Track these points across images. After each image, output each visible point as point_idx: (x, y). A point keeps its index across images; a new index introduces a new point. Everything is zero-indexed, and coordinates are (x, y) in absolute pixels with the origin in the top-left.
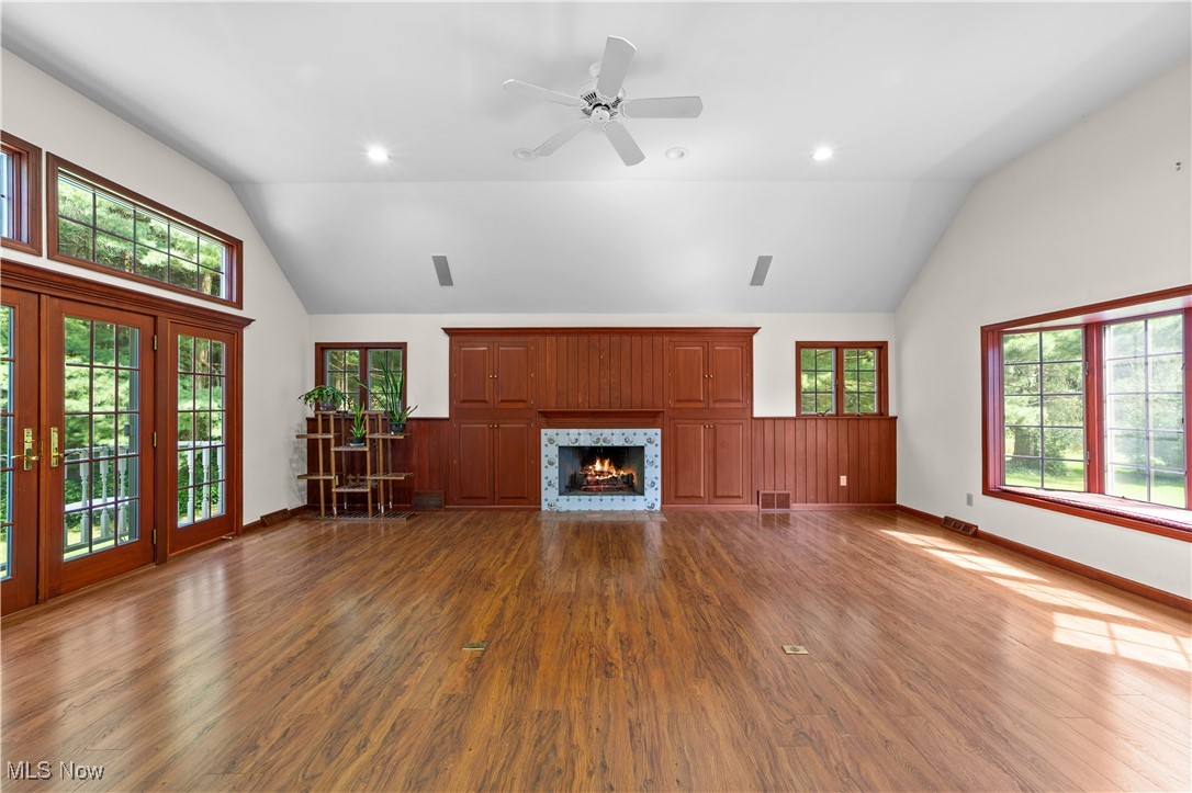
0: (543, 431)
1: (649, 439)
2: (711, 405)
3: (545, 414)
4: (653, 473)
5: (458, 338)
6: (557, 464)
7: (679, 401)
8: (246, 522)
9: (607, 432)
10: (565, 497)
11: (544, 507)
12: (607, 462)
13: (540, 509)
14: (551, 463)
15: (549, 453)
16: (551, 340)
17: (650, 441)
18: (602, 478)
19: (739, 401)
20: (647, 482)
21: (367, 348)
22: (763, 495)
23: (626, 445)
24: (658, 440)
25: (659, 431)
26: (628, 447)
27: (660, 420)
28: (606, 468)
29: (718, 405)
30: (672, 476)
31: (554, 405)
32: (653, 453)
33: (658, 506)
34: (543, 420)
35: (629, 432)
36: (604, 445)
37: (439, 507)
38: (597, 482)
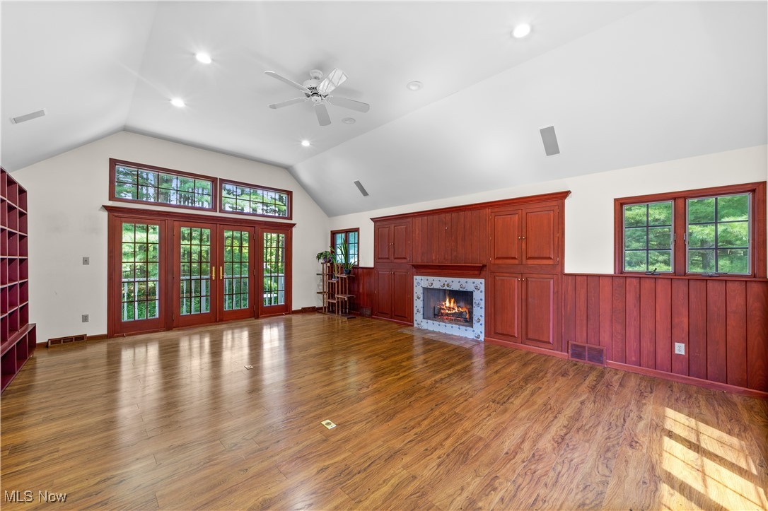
0: (415, 277)
1: (476, 286)
2: (524, 262)
3: (415, 266)
4: (479, 312)
5: (379, 223)
6: (422, 298)
7: (498, 258)
8: (294, 309)
9: (449, 280)
10: (426, 321)
11: (415, 325)
12: (452, 301)
13: (413, 326)
14: (419, 298)
15: (418, 291)
16: (418, 220)
17: (477, 288)
18: (449, 312)
19: (550, 258)
20: (475, 318)
21: (347, 232)
22: (573, 345)
23: (461, 289)
24: (483, 288)
25: (483, 281)
26: (463, 292)
27: (483, 273)
28: (452, 305)
29: (530, 262)
30: (493, 316)
31: (420, 260)
32: (479, 297)
33: (482, 338)
34: (414, 270)
35: (463, 280)
36: (448, 288)
37: (370, 316)
38: (447, 314)
